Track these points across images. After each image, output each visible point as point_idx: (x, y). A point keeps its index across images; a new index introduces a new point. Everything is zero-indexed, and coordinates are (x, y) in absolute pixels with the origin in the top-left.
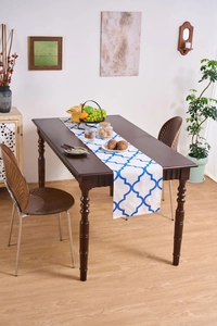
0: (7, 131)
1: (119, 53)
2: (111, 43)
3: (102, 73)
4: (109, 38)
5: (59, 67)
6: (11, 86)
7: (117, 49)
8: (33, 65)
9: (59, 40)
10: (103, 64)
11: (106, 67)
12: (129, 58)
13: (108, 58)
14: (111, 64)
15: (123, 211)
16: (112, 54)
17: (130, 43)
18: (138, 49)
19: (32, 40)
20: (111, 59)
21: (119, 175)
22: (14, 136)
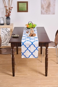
0: (7, 31)
1: (48, 7)
2: (45, 3)
3: (42, 13)
4: (44, 2)
5: (27, 11)
6: (10, 17)
7: (47, 5)
8: (19, 11)
9: (27, 2)
10: (42, 10)
11: (43, 11)
12: (51, 8)
13: (44, 8)
14: (45, 10)
15: (25, 56)
16: (45, 7)
17: (51, 3)
18: (54, 5)
19: (18, 2)
20: (45, 9)
21: (23, 44)
22: (10, 32)
